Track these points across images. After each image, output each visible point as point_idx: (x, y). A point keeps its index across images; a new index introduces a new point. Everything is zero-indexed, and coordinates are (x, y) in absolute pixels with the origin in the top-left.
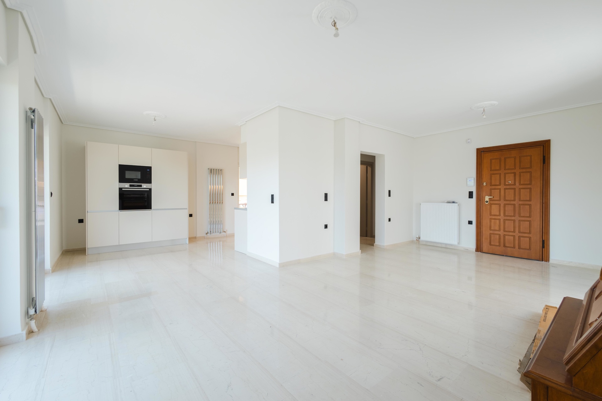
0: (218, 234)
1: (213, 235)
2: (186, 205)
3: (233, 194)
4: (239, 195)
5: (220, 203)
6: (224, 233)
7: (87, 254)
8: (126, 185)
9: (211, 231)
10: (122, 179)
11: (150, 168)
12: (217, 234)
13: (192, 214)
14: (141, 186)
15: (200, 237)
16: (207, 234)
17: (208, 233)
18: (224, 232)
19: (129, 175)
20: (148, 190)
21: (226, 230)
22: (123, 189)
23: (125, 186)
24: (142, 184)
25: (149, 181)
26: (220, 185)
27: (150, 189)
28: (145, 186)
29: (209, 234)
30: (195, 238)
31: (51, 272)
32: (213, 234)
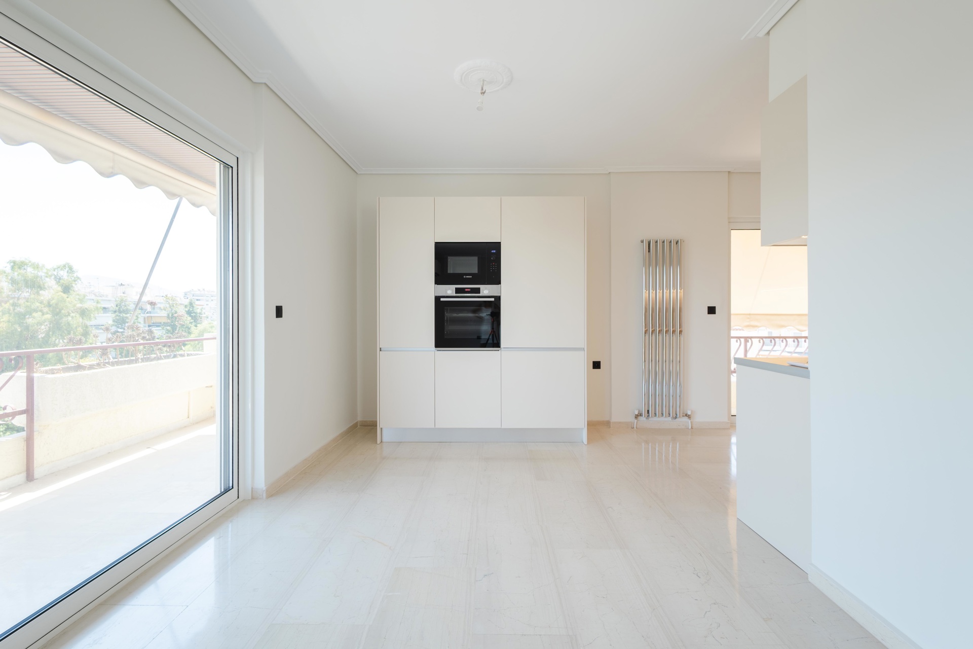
0: (670, 419)
1: (656, 422)
2: (579, 338)
3: (712, 310)
4: (732, 312)
5: (674, 332)
6: (686, 419)
7: (379, 442)
8: (449, 290)
9: (648, 411)
10: (441, 277)
11: (497, 246)
12: (666, 422)
13: (599, 362)
14: (477, 291)
15: (620, 423)
16: (637, 417)
17: (641, 415)
18: (686, 415)
19: (456, 265)
20: (493, 299)
21: (692, 411)
22: (442, 299)
23: (446, 292)
24: (481, 287)
25: (495, 278)
26: (675, 287)
27: (498, 299)
28: (487, 290)
29: (642, 419)
30: (607, 424)
31: (265, 495)
32: (655, 419)
